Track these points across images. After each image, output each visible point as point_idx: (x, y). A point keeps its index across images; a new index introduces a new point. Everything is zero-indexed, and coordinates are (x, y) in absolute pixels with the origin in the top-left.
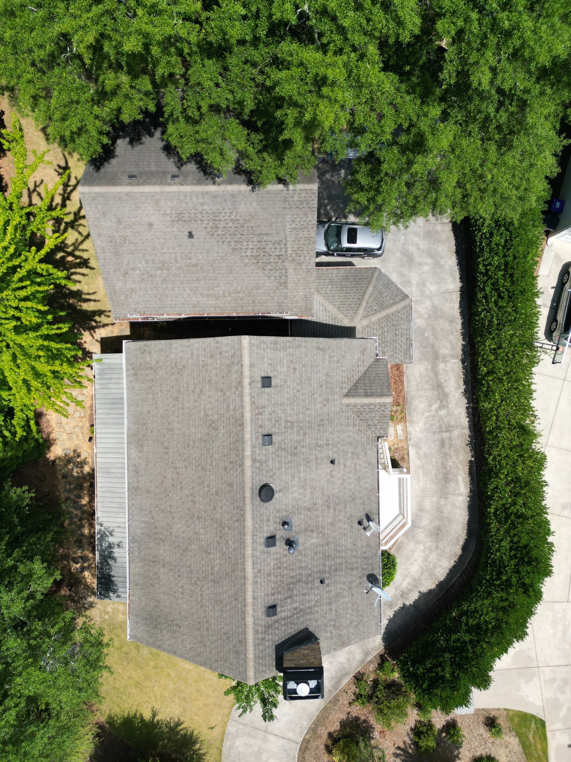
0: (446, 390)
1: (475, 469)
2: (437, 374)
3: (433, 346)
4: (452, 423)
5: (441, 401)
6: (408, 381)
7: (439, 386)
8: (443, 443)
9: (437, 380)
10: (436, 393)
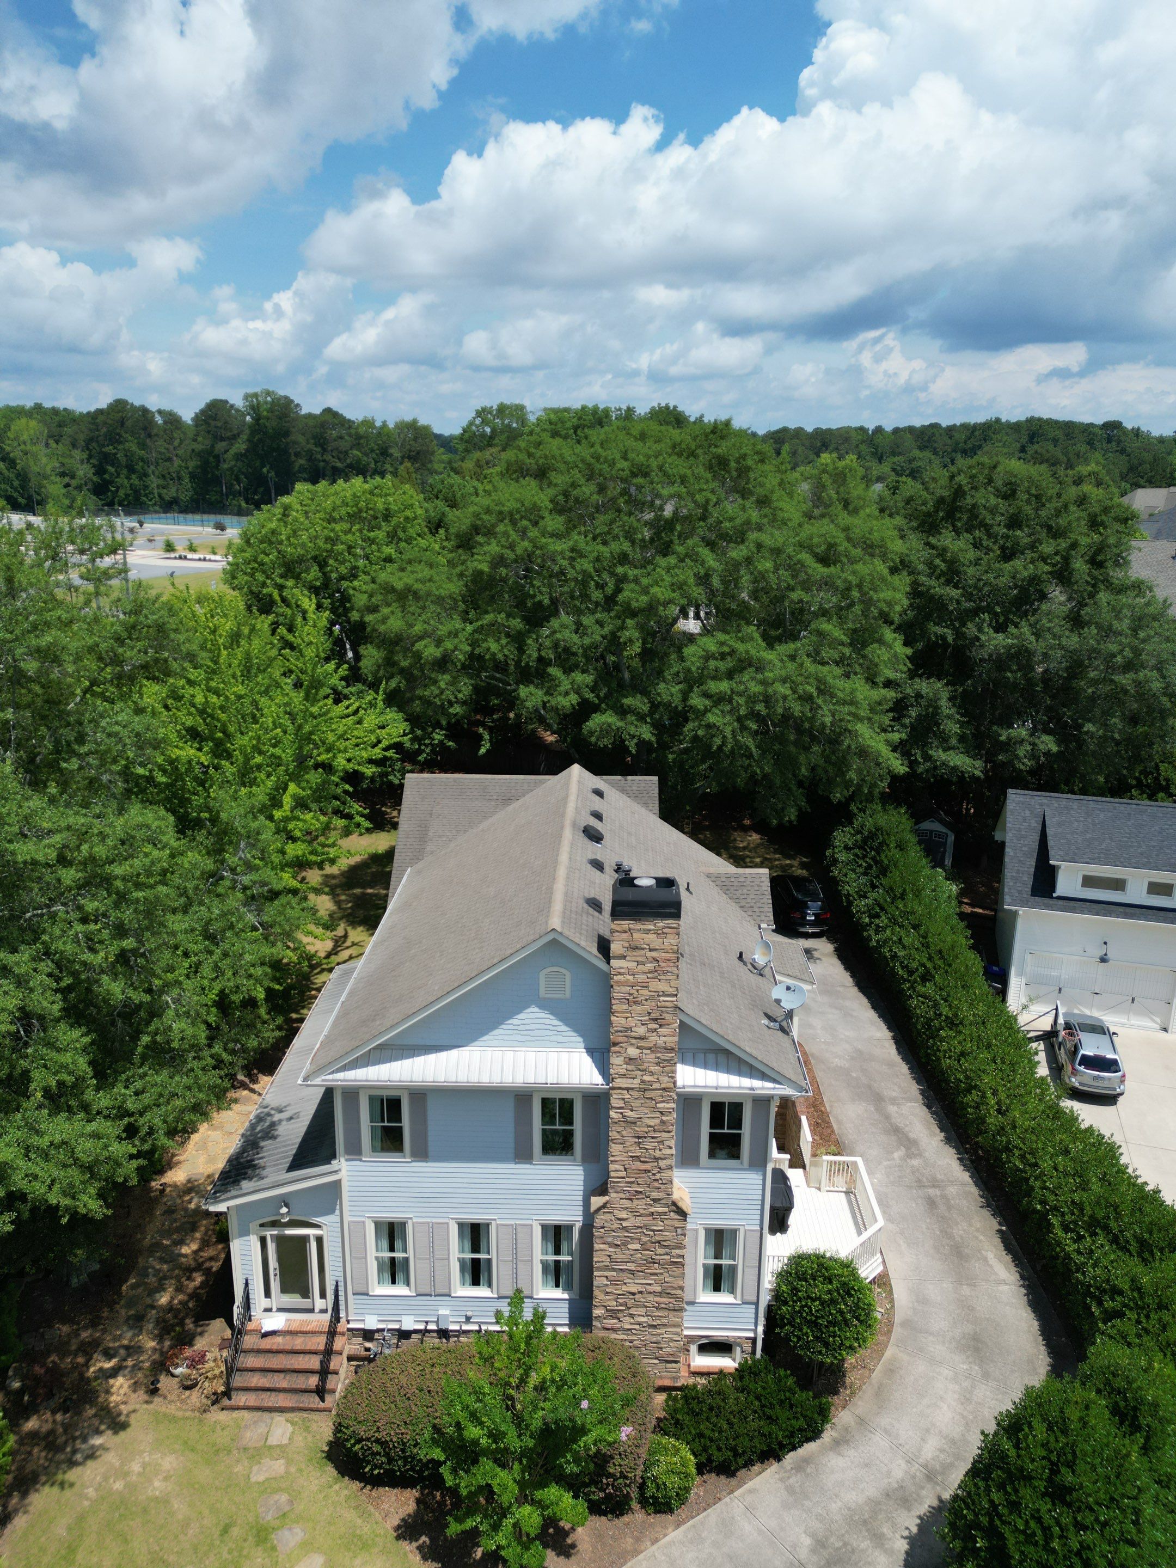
0: (911, 1135)
1: (1014, 1242)
2: (887, 1117)
3: (870, 1087)
4: (939, 1177)
5: (908, 1149)
6: (839, 1122)
7: (896, 1131)
8: (931, 1203)
9: (891, 1124)
10: (894, 1138)
